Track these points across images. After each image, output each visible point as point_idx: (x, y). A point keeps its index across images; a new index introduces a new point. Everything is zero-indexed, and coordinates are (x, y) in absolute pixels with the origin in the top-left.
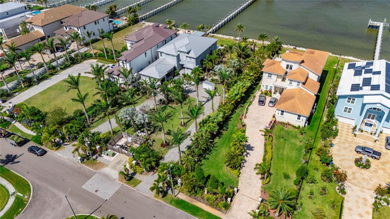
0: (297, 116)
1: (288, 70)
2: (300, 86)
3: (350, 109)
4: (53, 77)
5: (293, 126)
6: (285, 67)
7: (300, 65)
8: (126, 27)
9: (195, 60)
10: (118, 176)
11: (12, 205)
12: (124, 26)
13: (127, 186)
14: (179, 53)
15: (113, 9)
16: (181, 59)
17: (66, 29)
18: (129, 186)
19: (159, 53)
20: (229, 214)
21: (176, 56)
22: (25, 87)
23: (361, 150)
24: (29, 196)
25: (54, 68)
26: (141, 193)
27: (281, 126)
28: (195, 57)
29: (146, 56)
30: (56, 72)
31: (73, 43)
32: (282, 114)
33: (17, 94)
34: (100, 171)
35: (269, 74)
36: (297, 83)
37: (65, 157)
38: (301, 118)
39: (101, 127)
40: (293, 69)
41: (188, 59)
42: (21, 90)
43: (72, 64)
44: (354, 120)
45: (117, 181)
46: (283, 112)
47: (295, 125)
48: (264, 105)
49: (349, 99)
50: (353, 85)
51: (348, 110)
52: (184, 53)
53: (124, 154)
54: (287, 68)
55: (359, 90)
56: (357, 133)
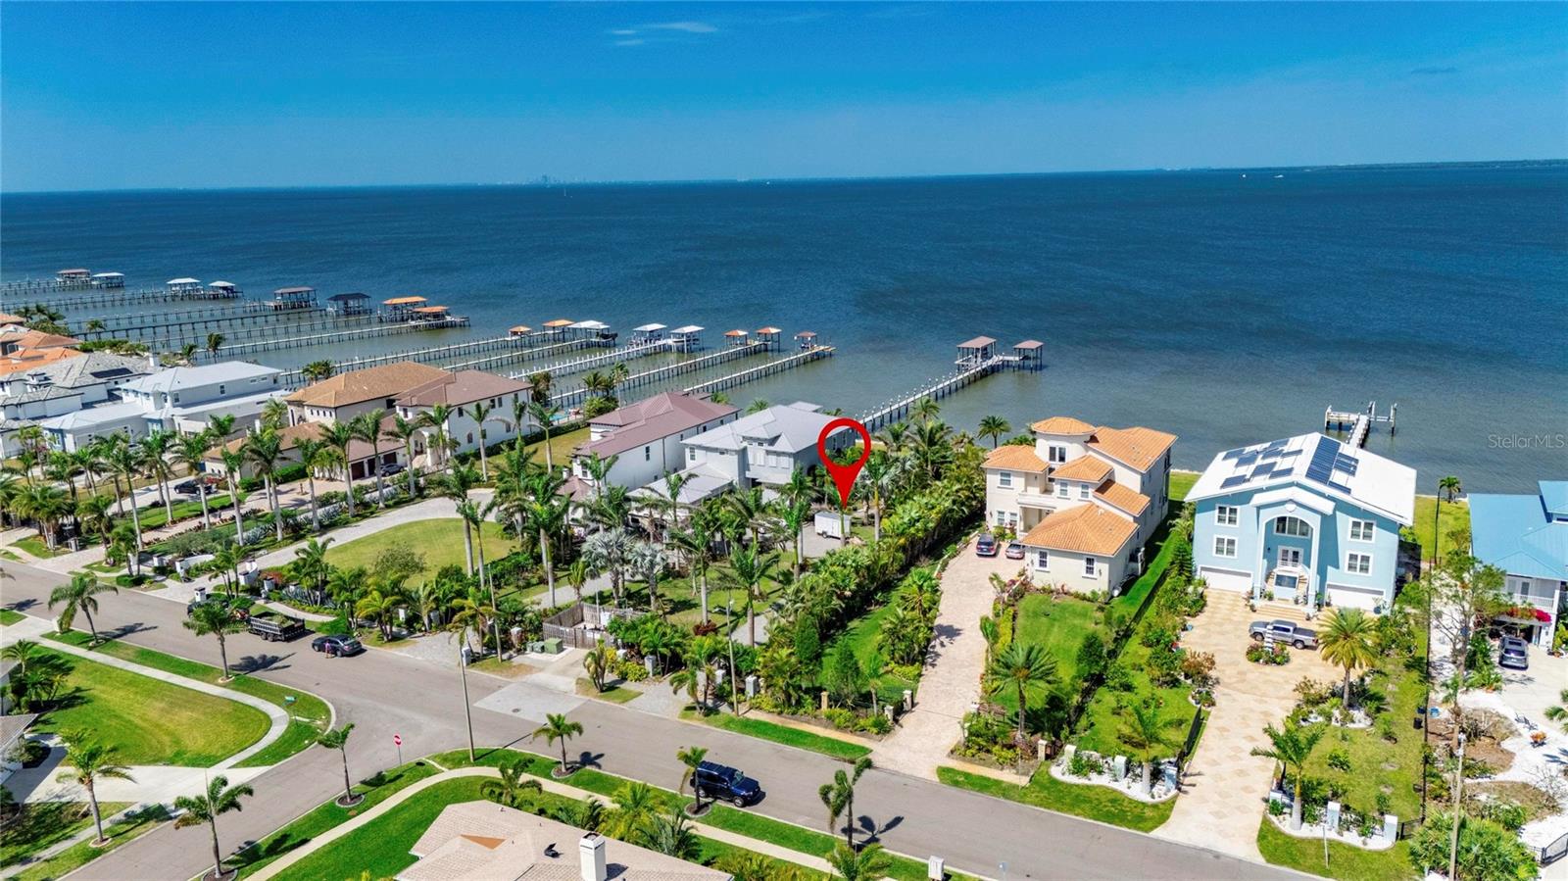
0: (1083, 563)
1: (1056, 464)
2: (1090, 497)
3: (1231, 541)
4: (364, 523)
5: (1077, 596)
6: (1045, 456)
7: (1087, 449)
8: (579, 428)
9: (792, 460)
10: (574, 687)
11: (283, 736)
12: (572, 426)
13: (601, 701)
14: (745, 444)
15: (542, 386)
16: (751, 460)
17: (406, 416)
18: (606, 702)
19: (687, 451)
20: (891, 741)
21: (736, 451)
22: (284, 539)
24: (329, 722)
25: (366, 505)
26: (644, 712)
27: (1041, 596)
28: (794, 451)
29: (648, 457)
30: (372, 513)
31: (418, 457)
32: (1043, 563)
33: (261, 552)
34: (523, 680)
35: (1002, 474)
36: (1080, 489)
37: (419, 658)
38: (1096, 565)
40: (1068, 459)
41: (773, 459)
42: (274, 545)
43: (417, 496)
44: (1249, 575)
45: (571, 695)
46: (1043, 555)
47: (1081, 591)
48: (992, 553)
49: (1222, 510)
50: (1228, 479)
51: (1226, 546)
52: (761, 442)
53: (586, 647)
54: (1053, 458)
55: (1244, 482)
56: (1260, 603)
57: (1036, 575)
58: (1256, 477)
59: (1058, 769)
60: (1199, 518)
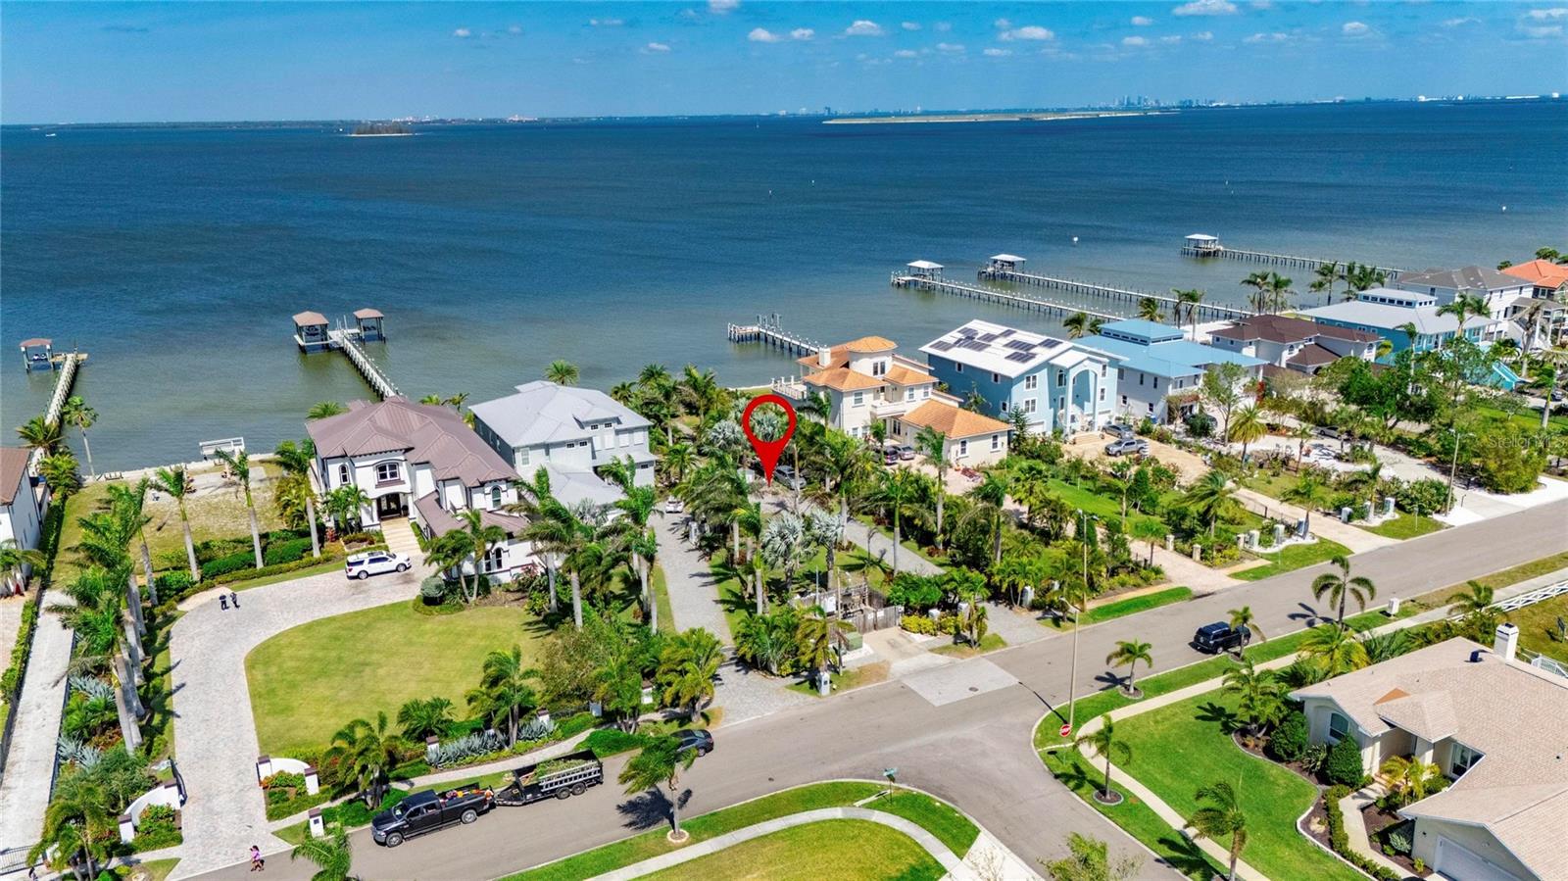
0: (991, 441)
1: (880, 377)
2: (930, 396)
5: (994, 467)
10: (945, 656)
13: (993, 653)
20: (1174, 578)
28: (649, 424)
35: (856, 395)
36: (922, 391)
40: (887, 369)
41: (625, 438)
45: (962, 661)
47: (993, 463)
49: (1028, 379)
50: (1008, 357)
51: (1031, 405)
52: (608, 423)
53: (870, 630)
54: (876, 373)
55: (1033, 356)
56: (1071, 438)
57: (961, 462)
58: (1033, 351)
59: (1256, 548)
60: (1015, 389)
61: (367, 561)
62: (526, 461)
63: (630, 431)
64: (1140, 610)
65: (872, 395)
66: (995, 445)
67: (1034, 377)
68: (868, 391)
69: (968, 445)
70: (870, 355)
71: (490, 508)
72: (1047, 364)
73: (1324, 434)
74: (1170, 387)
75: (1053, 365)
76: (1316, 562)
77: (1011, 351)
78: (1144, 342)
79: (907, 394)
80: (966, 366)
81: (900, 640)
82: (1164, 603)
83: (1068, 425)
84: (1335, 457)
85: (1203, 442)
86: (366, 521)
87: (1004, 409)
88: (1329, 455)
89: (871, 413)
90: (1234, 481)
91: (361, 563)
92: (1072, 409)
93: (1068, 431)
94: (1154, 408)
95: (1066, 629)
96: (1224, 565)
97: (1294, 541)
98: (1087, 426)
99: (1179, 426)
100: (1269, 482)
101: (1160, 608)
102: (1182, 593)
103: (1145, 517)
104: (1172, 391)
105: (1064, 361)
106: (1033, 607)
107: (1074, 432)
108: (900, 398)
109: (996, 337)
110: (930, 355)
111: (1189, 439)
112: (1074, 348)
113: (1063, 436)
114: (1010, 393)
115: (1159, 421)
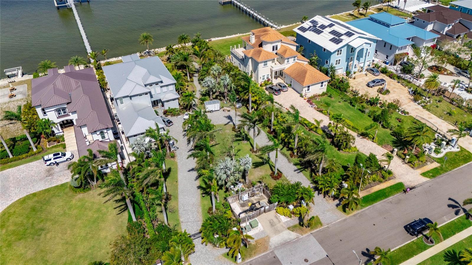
0: (320, 84)
1: (275, 52)
2: (296, 60)
3: (339, 60)
5: (319, 96)
6: (270, 50)
9: (174, 86)
10: (295, 233)
14: (148, 87)
18: (318, 229)
20: (397, 175)
21: (149, 92)
23: (373, 84)
26: (334, 222)
28: (175, 82)
32: (308, 90)
34: (273, 247)
35: (265, 62)
36: (293, 59)
38: (324, 84)
39: (183, 218)
45: (302, 237)
47: (320, 94)
50: (330, 40)
51: (338, 62)
52: (157, 84)
53: (262, 213)
54: (273, 50)
55: (341, 41)
56: (354, 76)
57: (307, 96)
58: (342, 37)
59: (433, 155)
60: (332, 56)
61: (52, 159)
62: (122, 103)
63: (167, 86)
64: (381, 200)
65: (271, 62)
66: (322, 86)
67: (341, 50)
68: (269, 61)
69: (310, 87)
70: (271, 43)
71: (101, 139)
72: (347, 45)
73: (459, 73)
74: (397, 50)
75: (349, 45)
76: (460, 165)
77: (332, 36)
78: (388, 26)
79: (286, 61)
80: (312, 42)
81: (275, 220)
82: (392, 195)
83: (354, 70)
84: (465, 90)
85: (408, 77)
86: (56, 131)
87: (327, 63)
88: (462, 88)
89: (271, 69)
90: (422, 106)
91: (50, 160)
92: (356, 62)
93: (352, 73)
94: (388, 57)
95: (348, 214)
96: (419, 167)
97: (449, 149)
98: (361, 69)
99: (398, 67)
100: (437, 107)
101: (391, 198)
102: (400, 188)
103: (384, 130)
104: (397, 52)
105: (354, 44)
106: (335, 198)
107: (355, 73)
108: (283, 62)
109: (326, 27)
110: (297, 34)
111: (402, 75)
112: (359, 37)
113: (350, 75)
114: (330, 57)
115: (390, 63)
